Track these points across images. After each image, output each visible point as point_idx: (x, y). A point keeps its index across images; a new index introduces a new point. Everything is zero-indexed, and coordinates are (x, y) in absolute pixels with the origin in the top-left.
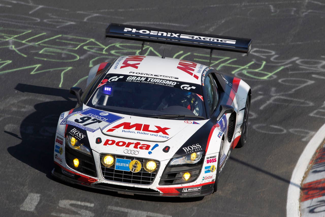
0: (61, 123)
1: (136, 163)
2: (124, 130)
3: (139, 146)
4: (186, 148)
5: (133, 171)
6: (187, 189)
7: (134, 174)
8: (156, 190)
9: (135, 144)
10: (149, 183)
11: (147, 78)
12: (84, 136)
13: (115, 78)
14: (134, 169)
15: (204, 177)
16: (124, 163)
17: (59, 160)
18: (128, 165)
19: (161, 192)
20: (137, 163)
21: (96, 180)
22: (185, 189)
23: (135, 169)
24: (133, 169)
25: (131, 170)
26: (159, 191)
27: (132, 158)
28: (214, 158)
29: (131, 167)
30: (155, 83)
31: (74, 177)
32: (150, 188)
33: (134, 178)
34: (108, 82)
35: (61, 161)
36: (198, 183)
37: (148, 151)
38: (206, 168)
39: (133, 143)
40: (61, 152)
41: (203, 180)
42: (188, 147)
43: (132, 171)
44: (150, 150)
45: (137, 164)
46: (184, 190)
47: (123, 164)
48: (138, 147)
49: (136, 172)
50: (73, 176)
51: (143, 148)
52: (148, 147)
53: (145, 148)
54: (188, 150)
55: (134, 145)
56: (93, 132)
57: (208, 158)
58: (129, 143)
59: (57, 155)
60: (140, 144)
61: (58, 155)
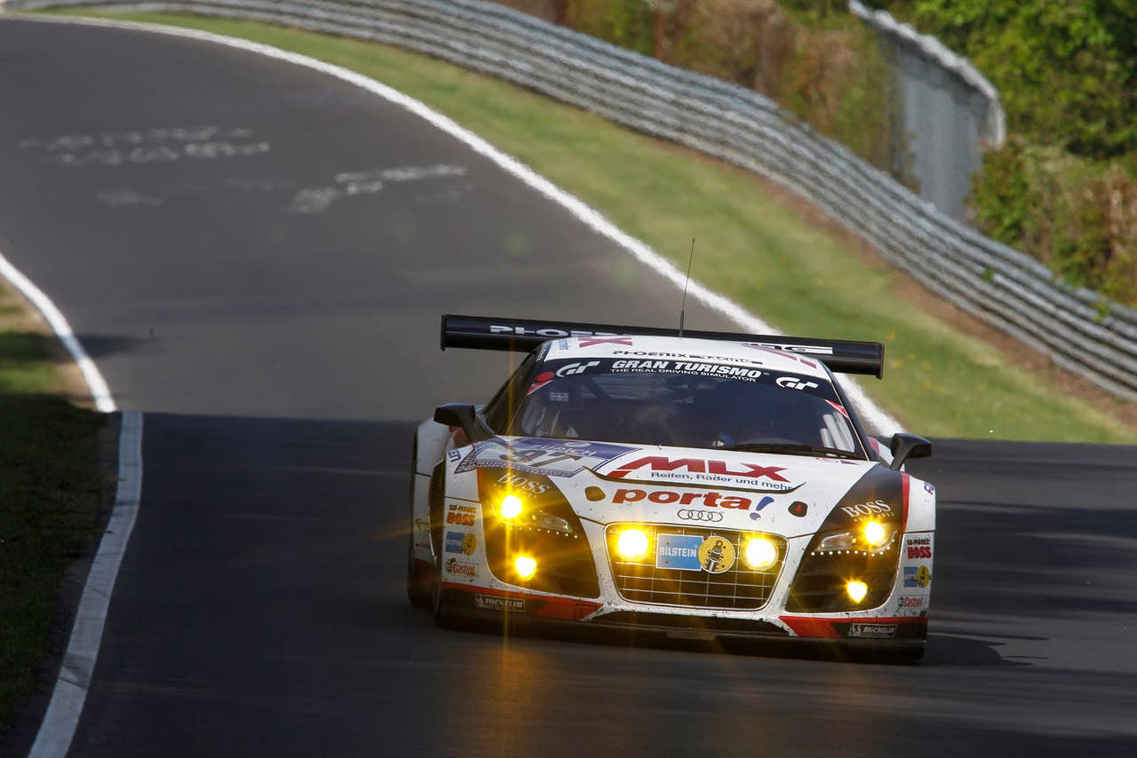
0: (458, 469)
1: (717, 546)
2: (654, 471)
3: (718, 501)
4: (852, 509)
5: (711, 569)
6: (862, 627)
7: (714, 577)
8: (780, 624)
9: (705, 496)
10: (755, 605)
11: (672, 364)
12: (545, 487)
13: (577, 368)
14: (712, 564)
15: (902, 599)
16: (683, 547)
17: (463, 572)
18: (694, 553)
19: (792, 633)
20: (719, 544)
21: (597, 606)
22: (856, 627)
23: (715, 564)
24: (710, 562)
25: (703, 567)
26: (786, 627)
27: (706, 532)
28: (925, 546)
29: (704, 557)
30: (699, 372)
31: (522, 609)
32: (761, 620)
33: (713, 589)
34: (556, 377)
35: (472, 574)
36: (889, 615)
37: (746, 513)
38: (908, 570)
39: (699, 496)
40: (469, 546)
41: (901, 605)
42: (856, 507)
43: (708, 569)
44: (753, 508)
45: (720, 547)
46: (854, 630)
47: (680, 549)
48: (716, 503)
49: (720, 570)
50: (520, 606)
51: (732, 505)
52: (745, 504)
53: (738, 505)
54: (858, 514)
55: (703, 499)
56: (569, 477)
57: (910, 542)
58: (685, 495)
59: (453, 560)
60: (720, 497)
61: (457, 559)
